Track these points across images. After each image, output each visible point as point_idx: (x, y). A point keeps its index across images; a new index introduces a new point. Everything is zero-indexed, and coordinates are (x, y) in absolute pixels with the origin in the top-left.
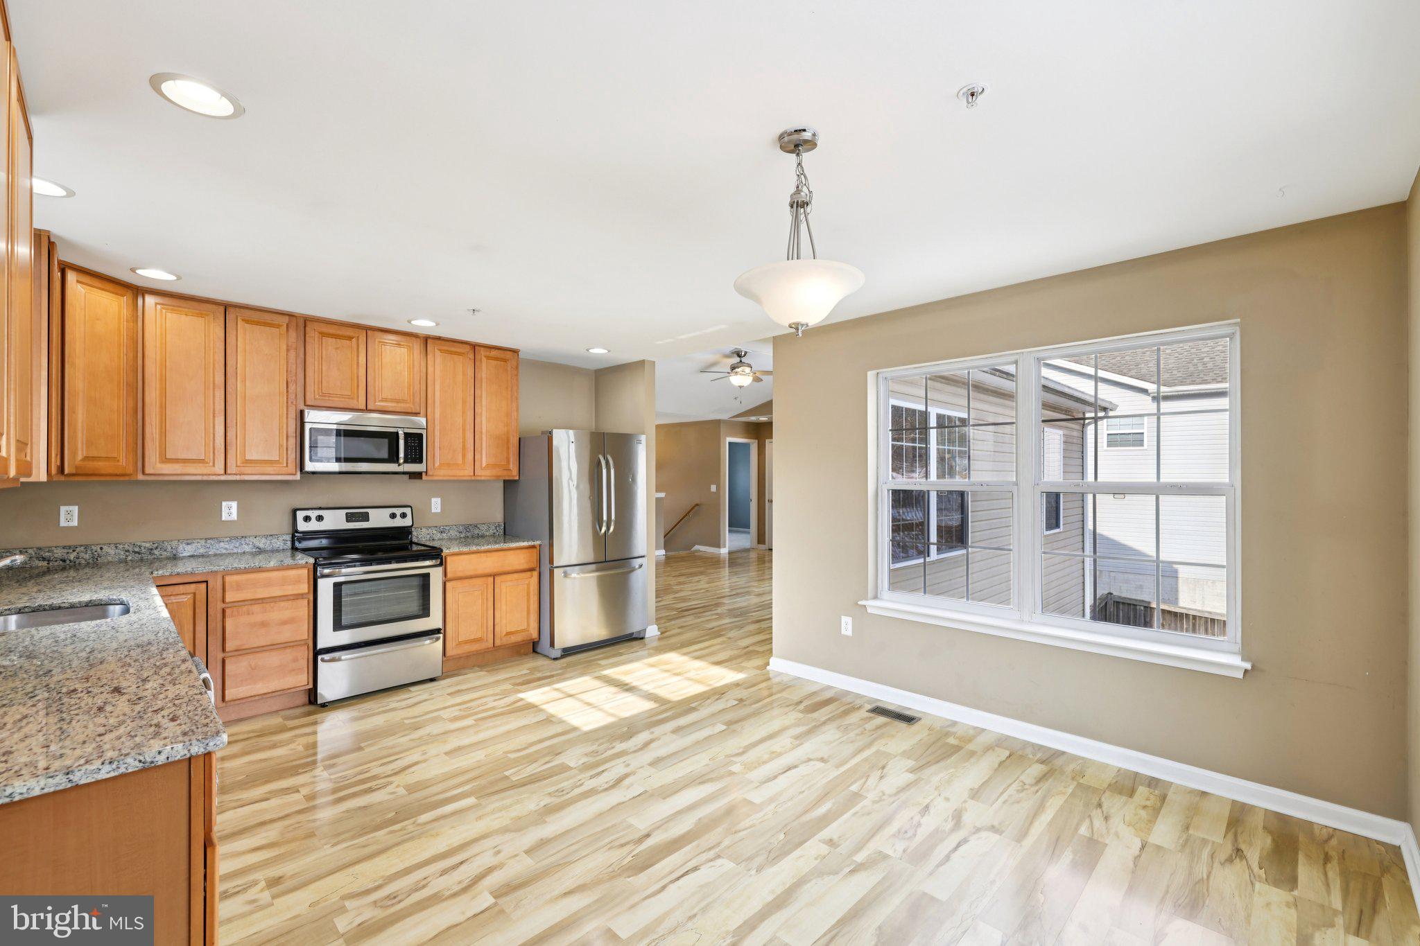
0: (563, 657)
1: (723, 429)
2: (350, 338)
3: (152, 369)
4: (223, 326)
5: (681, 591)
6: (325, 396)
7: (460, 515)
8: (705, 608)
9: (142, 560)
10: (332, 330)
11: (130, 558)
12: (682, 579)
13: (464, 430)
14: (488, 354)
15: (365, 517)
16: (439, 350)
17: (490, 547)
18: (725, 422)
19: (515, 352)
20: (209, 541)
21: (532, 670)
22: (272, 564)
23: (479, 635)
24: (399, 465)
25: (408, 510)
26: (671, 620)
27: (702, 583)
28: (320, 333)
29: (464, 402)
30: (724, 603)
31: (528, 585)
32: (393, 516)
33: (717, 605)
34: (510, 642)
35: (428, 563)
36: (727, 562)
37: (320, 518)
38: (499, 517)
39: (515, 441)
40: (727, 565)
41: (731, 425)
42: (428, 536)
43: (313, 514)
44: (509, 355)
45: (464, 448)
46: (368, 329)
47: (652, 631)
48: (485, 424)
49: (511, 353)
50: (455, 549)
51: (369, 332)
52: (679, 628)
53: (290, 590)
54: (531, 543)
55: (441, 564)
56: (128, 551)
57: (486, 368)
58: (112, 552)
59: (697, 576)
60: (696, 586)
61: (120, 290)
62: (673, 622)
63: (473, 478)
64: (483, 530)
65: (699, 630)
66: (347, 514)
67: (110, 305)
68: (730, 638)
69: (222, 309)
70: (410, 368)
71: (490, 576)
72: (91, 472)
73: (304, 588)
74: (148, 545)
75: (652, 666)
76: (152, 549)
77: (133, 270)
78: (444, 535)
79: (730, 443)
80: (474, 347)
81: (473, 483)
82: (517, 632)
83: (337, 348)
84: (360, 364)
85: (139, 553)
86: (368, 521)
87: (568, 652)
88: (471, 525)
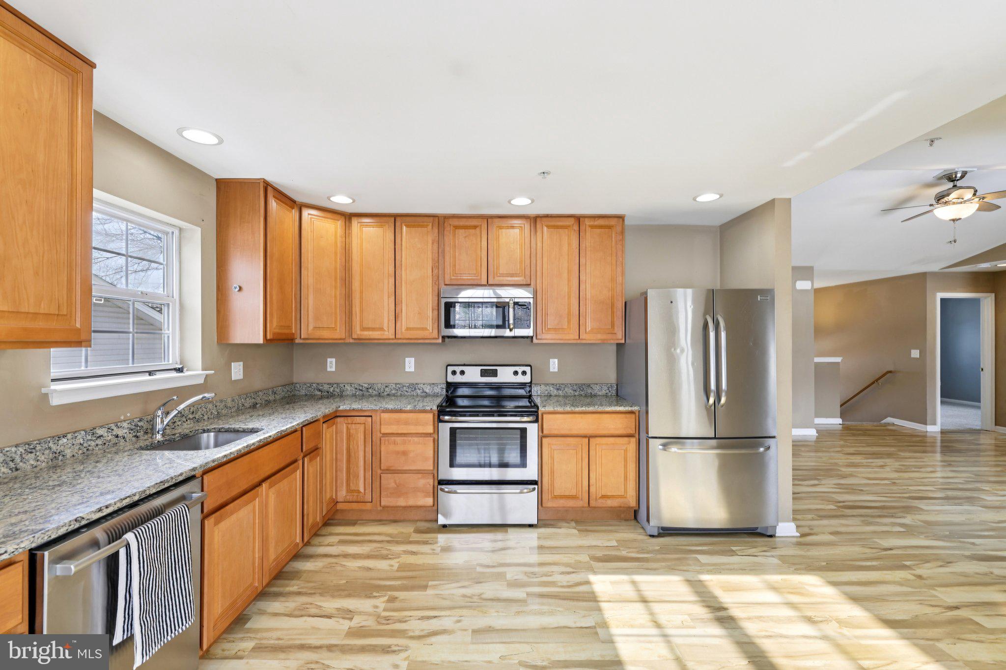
0: (660, 535)
1: (929, 285)
2: (475, 227)
3: (356, 267)
4: (393, 232)
5: (851, 475)
6: (457, 276)
7: (576, 375)
8: (885, 511)
9: (363, 395)
10: (462, 222)
11: (357, 393)
12: (857, 459)
13: (569, 298)
14: (592, 223)
15: (494, 373)
16: (548, 227)
17: (584, 409)
18: (934, 274)
19: (621, 218)
20: (397, 385)
21: (622, 543)
22: (409, 408)
23: (573, 493)
24: (511, 330)
25: (528, 369)
26: (822, 517)
27: (888, 469)
28: (454, 227)
29: (569, 272)
30: (922, 510)
31: (626, 451)
32: (516, 373)
33: (908, 509)
34: (604, 506)
35: (525, 419)
36: (939, 444)
37: (462, 373)
38: (612, 377)
39: (620, 306)
40: (938, 449)
41: (945, 278)
42: (547, 392)
43: (458, 369)
44: (613, 222)
45: (569, 314)
46: (488, 218)
47: (786, 529)
48: (588, 291)
49: (616, 219)
50: (549, 408)
51: (489, 220)
52: (831, 533)
53: (421, 429)
54: (630, 409)
55: (536, 421)
56: (356, 389)
57: (590, 238)
58: (349, 388)
59: (881, 458)
60: (876, 472)
61: (338, 217)
62: (825, 522)
63: (579, 342)
64: (596, 390)
65: (863, 546)
66: (481, 370)
67: (331, 228)
68: (920, 577)
69: (393, 219)
70: (522, 246)
71: (585, 437)
72: (318, 337)
73: (430, 429)
74: (366, 386)
75: (774, 588)
76: (368, 389)
77: (329, 198)
78: (560, 392)
79: (942, 300)
80: (578, 219)
81: (580, 347)
82: (613, 497)
83: (465, 237)
84: (482, 248)
85: (361, 390)
86: (497, 376)
87: (667, 532)
88: (584, 384)
